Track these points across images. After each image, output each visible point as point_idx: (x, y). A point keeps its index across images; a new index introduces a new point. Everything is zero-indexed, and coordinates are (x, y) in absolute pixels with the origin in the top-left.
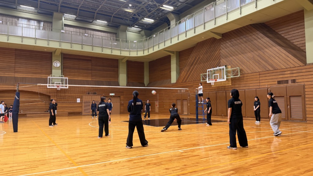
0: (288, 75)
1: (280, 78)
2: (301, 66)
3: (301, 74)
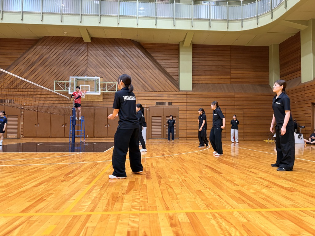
0: (166, 98)
1: (159, 99)
2: (176, 92)
3: (176, 98)
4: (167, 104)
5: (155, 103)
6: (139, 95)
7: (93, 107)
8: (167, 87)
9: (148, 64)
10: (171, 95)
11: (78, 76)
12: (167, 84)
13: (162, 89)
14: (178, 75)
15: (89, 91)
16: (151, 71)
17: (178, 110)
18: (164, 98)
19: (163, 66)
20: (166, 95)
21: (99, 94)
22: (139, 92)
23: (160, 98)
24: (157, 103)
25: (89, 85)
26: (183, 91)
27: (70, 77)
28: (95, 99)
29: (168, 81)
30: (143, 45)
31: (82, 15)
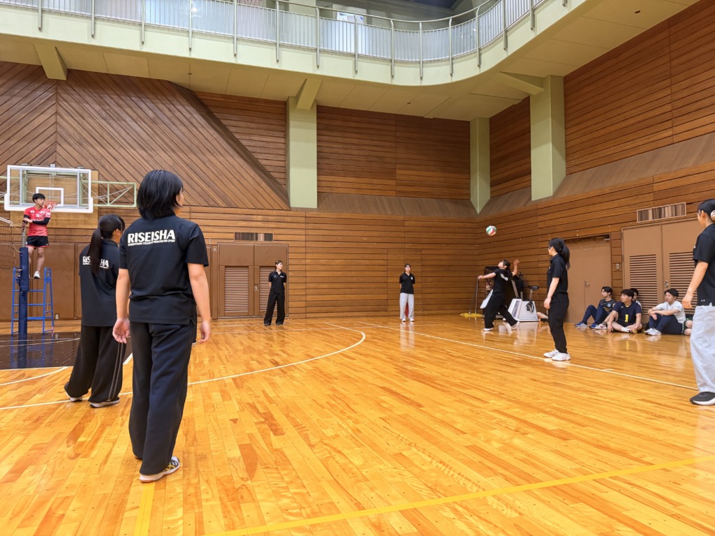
0: (259, 224)
1: (243, 226)
2: (282, 209)
3: (283, 225)
4: (261, 237)
5: (233, 236)
6: (193, 214)
7: (72, 244)
8: (260, 199)
9: (215, 143)
10: (270, 218)
11: (30, 164)
12: (261, 190)
13: (249, 203)
14: (285, 171)
15: (62, 204)
16: (221, 158)
17: (287, 252)
18: (254, 224)
19: (248, 148)
20: (260, 218)
21: (90, 210)
22: (192, 207)
23: (244, 224)
24: (239, 236)
25: (62, 190)
26: (297, 209)
27: (9, 167)
28: (77, 224)
29: (264, 184)
30: (200, 97)
31: (43, 11)
